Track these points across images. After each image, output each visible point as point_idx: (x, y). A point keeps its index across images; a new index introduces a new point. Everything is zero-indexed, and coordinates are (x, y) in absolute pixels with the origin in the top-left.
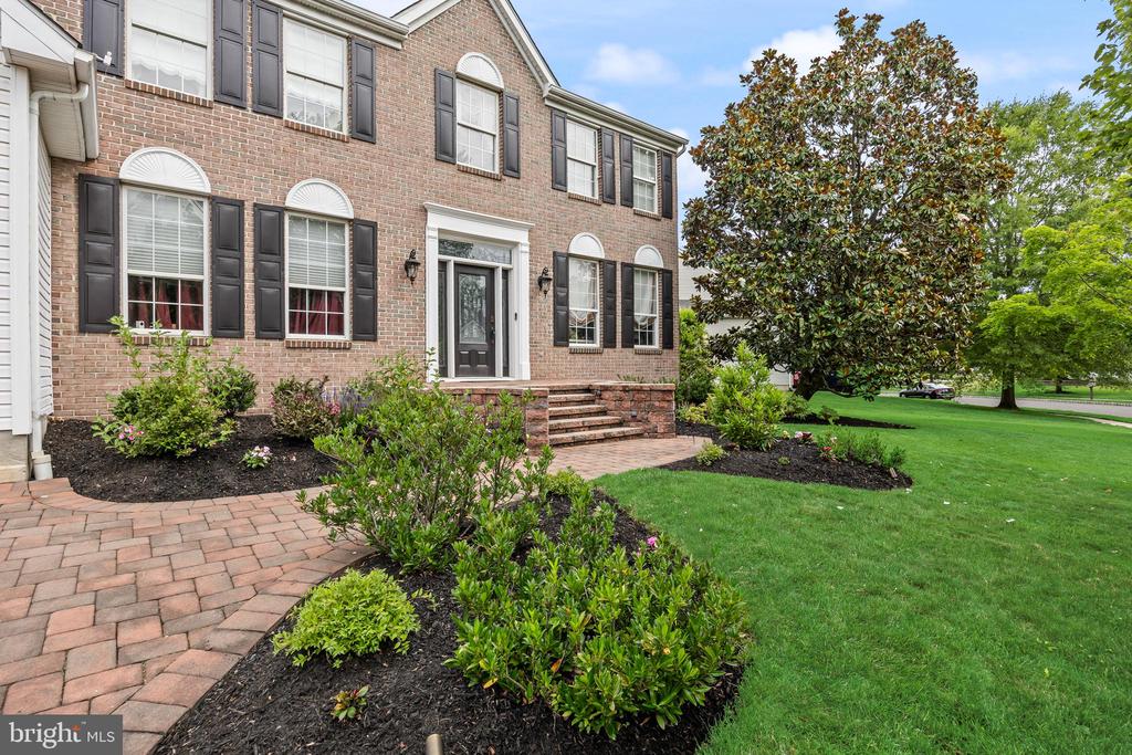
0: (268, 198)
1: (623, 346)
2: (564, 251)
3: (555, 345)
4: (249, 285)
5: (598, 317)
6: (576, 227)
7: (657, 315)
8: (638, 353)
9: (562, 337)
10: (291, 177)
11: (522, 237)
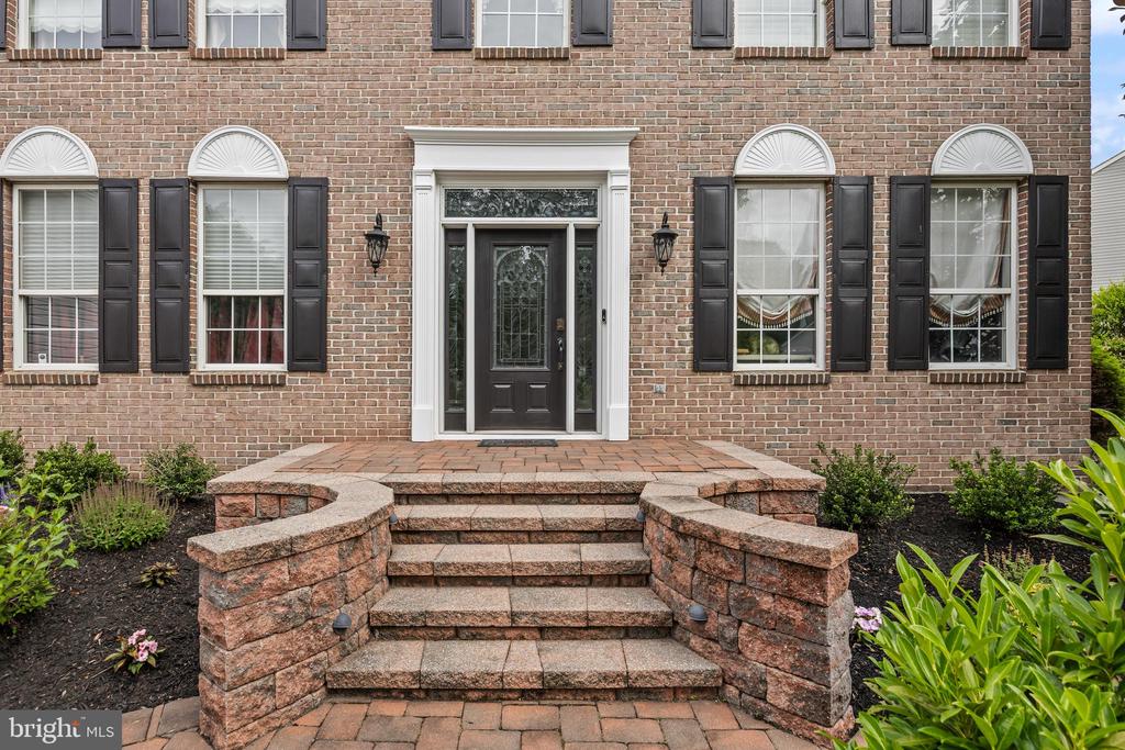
0: (167, 171)
1: (891, 368)
2: (722, 173)
3: (696, 369)
4: (144, 298)
5: (821, 305)
6: (757, 118)
7: (1014, 289)
8: (939, 381)
9: (711, 350)
10: (194, 131)
11: (616, 160)
